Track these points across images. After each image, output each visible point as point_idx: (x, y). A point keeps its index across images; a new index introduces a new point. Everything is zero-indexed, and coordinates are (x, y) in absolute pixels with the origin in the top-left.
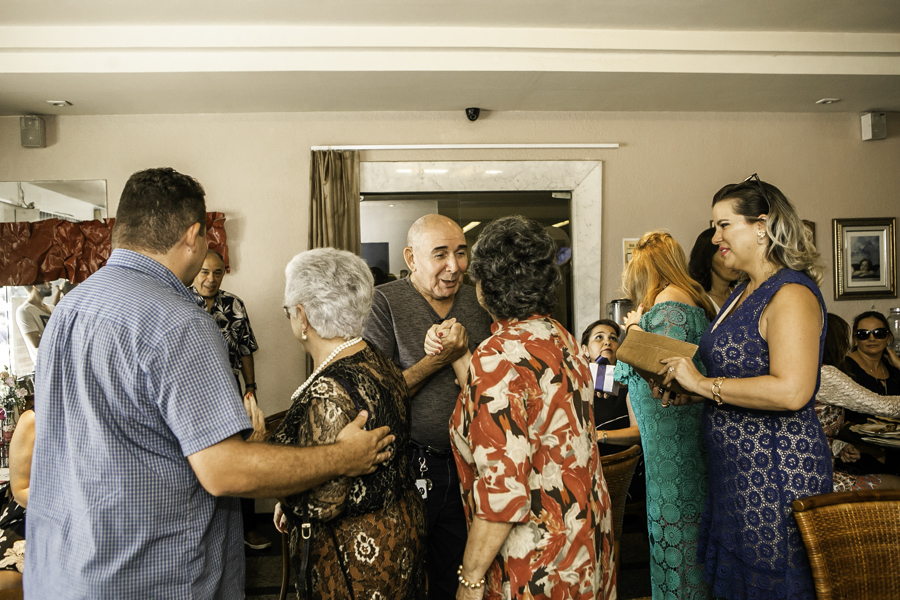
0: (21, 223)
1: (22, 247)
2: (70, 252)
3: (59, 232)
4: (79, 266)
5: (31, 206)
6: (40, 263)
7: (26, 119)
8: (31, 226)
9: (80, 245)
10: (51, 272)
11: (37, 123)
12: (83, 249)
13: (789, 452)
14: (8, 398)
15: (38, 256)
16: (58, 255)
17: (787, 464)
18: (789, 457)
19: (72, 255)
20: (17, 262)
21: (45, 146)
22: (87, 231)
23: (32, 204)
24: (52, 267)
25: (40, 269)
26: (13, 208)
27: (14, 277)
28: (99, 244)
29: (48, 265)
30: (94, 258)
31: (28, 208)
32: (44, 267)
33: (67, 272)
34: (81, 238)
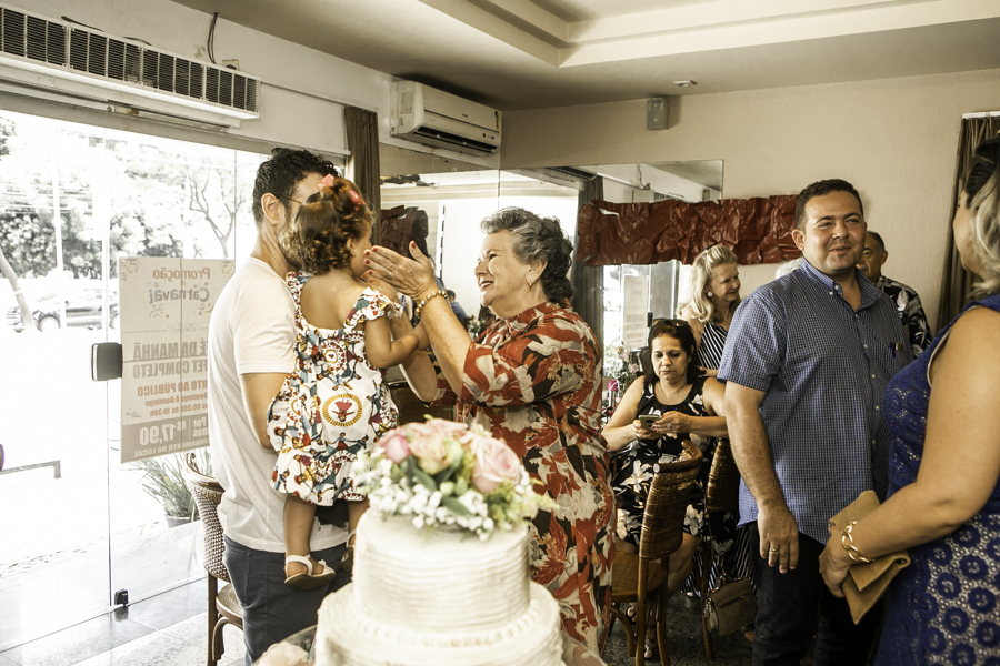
0: (642, 204)
1: (641, 227)
2: (683, 233)
3: (675, 213)
4: (691, 247)
5: (648, 187)
6: (656, 243)
7: (653, 102)
8: (650, 206)
9: (693, 226)
10: (666, 252)
11: (662, 105)
12: (696, 231)
13: (944, 569)
14: (622, 371)
15: (655, 236)
16: (673, 236)
17: (940, 588)
18: (943, 577)
19: (685, 237)
20: (635, 241)
21: (667, 127)
22: (702, 213)
23: (648, 185)
24: (666, 247)
25: (655, 248)
26: (631, 189)
27: (632, 256)
28: (712, 226)
29: (662, 245)
30: (706, 241)
31: (645, 189)
32: (659, 247)
33: (680, 253)
34: (695, 219)
